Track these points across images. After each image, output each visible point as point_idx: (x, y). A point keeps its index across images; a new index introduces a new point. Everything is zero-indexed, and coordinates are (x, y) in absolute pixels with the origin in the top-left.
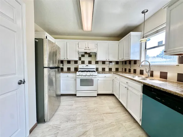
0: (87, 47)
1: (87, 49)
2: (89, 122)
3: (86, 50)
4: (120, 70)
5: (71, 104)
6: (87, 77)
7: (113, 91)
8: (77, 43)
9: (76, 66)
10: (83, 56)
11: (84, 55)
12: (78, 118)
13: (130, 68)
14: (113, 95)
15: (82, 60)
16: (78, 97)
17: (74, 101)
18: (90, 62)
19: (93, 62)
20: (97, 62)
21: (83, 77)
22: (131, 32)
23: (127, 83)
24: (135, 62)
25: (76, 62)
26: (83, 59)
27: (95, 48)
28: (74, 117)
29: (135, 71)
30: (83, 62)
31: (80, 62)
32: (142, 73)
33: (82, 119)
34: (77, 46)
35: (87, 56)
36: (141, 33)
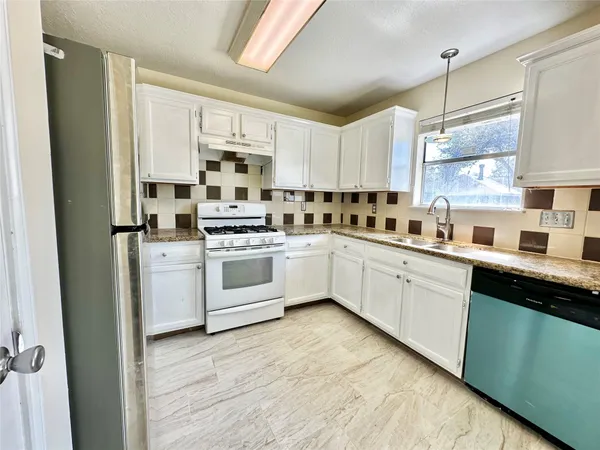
0: (237, 131)
1: (237, 139)
2: (324, 425)
3: (233, 143)
4: (335, 220)
5: (203, 375)
6: (249, 251)
7: (330, 290)
8: (195, 108)
9: (183, 206)
10: (213, 166)
11: (219, 163)
12: (277, 426)
13: (374, 215)
14: (328, 302)
15: (208, 184)
16: (213, 334)
17: (209, 358)
18: (241, 194)
19: (254, 194)
20: (266, 195)
21: (233, 253)
22: (397, 107)
23: (405, 263)
24: (393, 198)
25: (182, 191)
26: (213, 178)
27: (269, 140)
28: (257, 427)
29: (391, 225)
30: (214, 193)
31: (200, 192)
32: (415, 228)
33: (294, 424)
34: (195, 121)
35: (228, 167)
36: (415, 113)
